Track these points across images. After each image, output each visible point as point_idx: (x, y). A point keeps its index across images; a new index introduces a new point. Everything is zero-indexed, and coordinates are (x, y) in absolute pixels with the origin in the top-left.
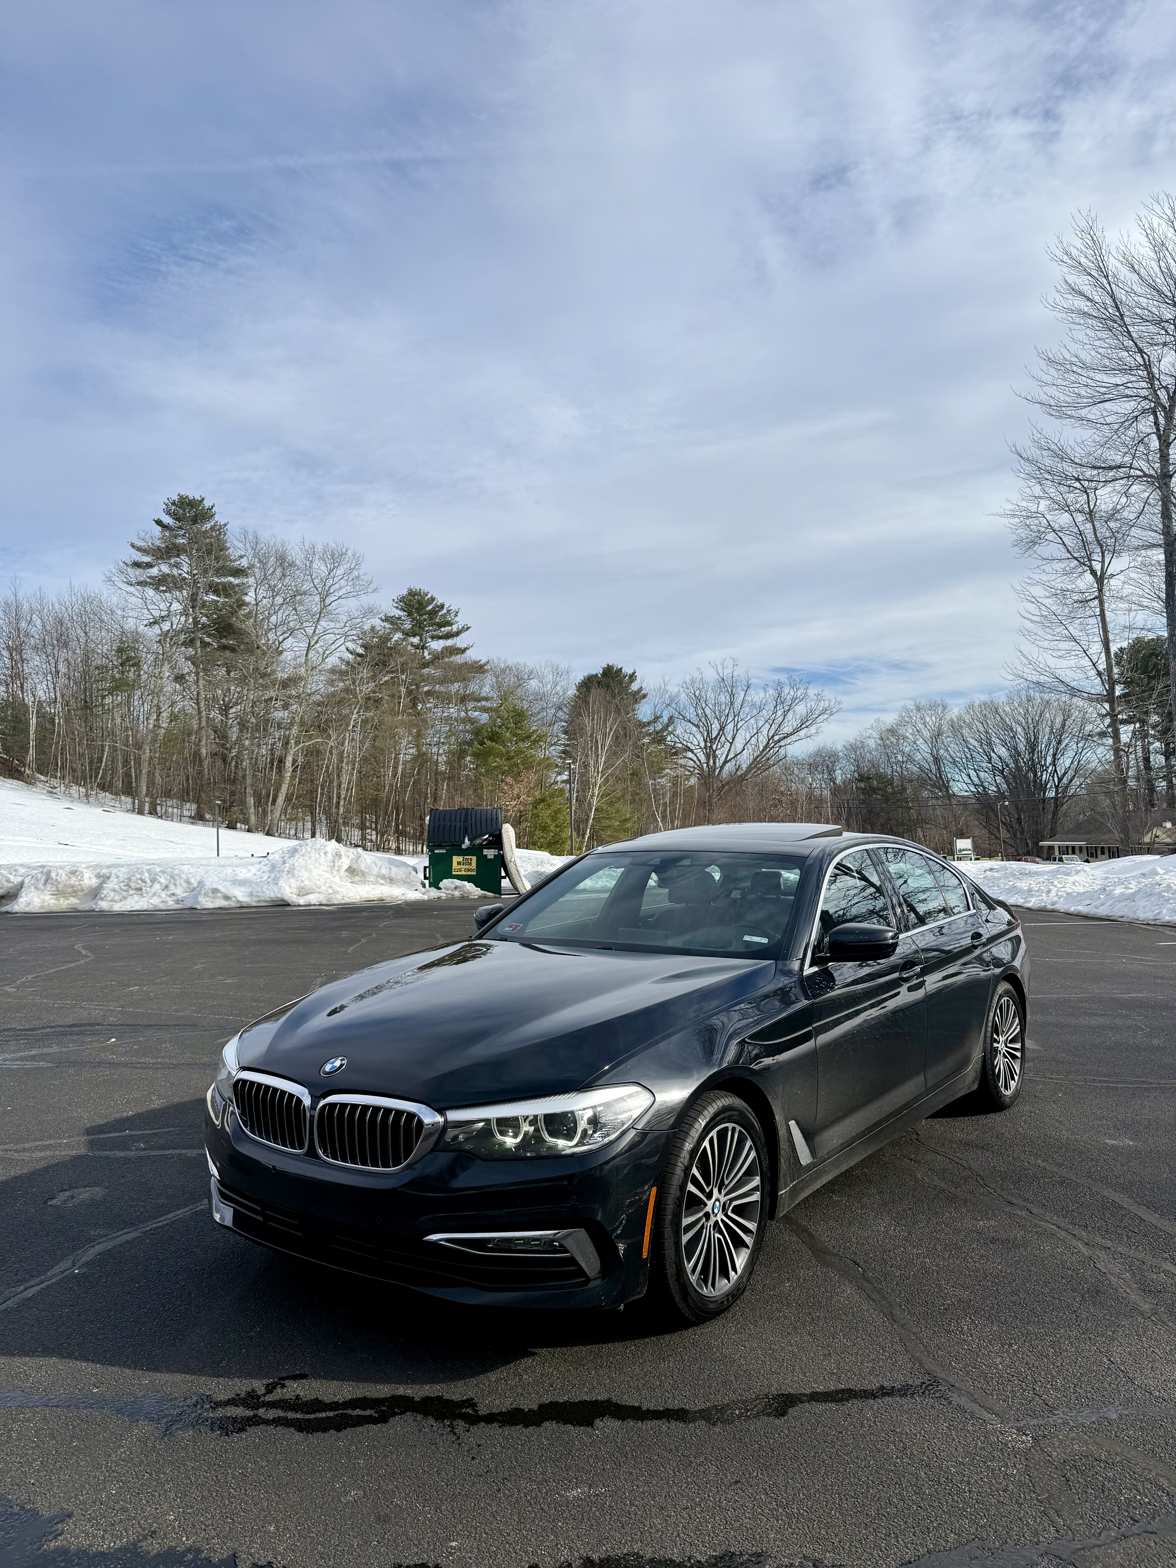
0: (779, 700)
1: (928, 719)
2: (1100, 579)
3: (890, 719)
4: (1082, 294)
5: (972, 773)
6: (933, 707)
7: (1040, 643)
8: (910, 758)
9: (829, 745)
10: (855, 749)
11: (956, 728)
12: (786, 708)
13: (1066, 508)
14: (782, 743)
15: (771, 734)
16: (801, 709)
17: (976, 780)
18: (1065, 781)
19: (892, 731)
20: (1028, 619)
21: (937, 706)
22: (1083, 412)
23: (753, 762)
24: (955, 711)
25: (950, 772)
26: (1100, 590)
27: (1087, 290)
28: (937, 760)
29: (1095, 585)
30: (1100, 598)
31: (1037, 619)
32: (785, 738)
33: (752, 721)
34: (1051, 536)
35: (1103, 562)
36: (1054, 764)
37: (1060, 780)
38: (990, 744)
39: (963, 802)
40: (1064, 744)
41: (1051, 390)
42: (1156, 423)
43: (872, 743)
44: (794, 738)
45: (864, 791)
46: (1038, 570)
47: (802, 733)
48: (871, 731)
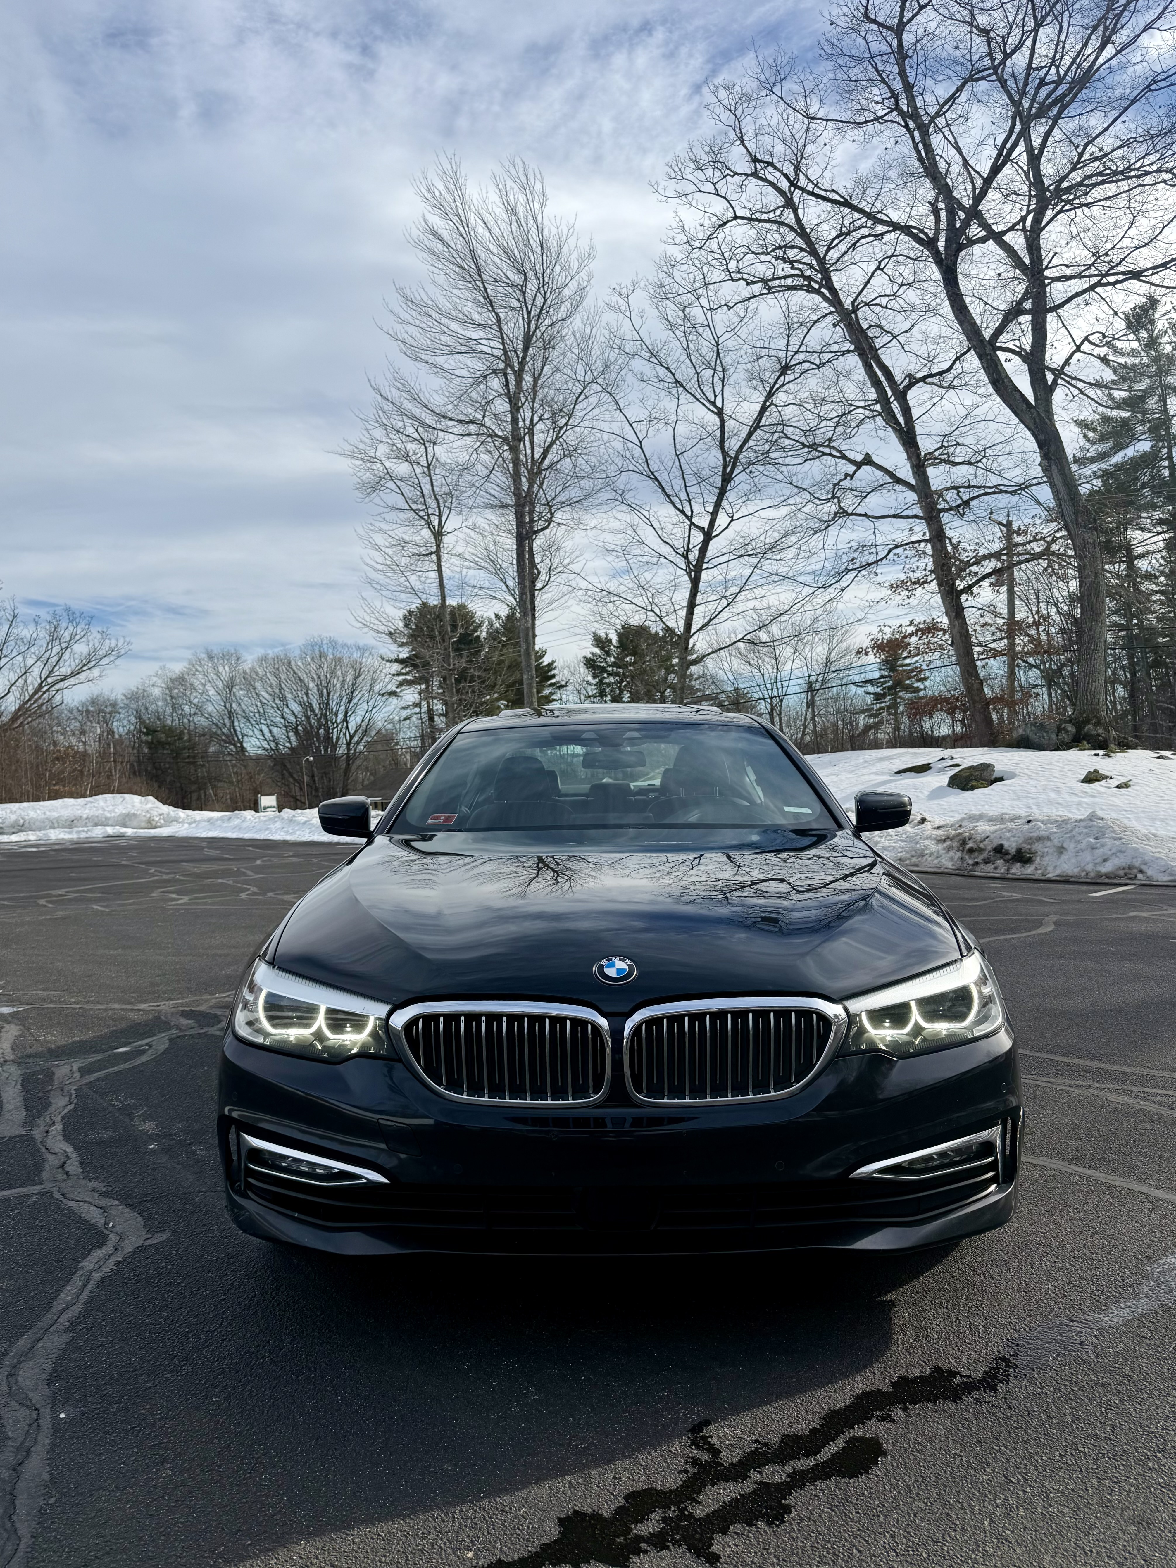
0: (54, 637)
1: (221, 669)
2: (438, 535)
3: (177, 668)
4: (441, 239)
5: (264, 728)
6: (225, 656)
7: (384, 593)
8: (200, 709)
9: (106, 693)
10: (134, 697)
11: (249, 682)
12: (64, 645)
13: (406, 457)
14: (57, 687)
15: (43, 677)
16: (81, 649)
17: (267, 734)
18: (356, 739)
19: (180, 680)
20: (371, 567)
21: (231, 656)
22: (440, 360)
23: (19, 709)
24: (249, 661)
25: (241, 726)
26: (438, 546)
27: (445, 234)
28: (231, 714)
29: (433, 540)
30: (438, 553)
31: (380, 567)
32: (62, 680)
33: (20, 658)
34: (391, 485)
35: (440, 516)
36: (345, 719)
37: (352, 737)
38: (283, 699)
39: (258, 759)
40: (355, 701)
41: (412, 330)
42: (507, 384)
43: (157, 692)
44: (72, 681)
45: (150, 745)
46: (378, 518)
47: (82, 676)
48: (155, 679)
